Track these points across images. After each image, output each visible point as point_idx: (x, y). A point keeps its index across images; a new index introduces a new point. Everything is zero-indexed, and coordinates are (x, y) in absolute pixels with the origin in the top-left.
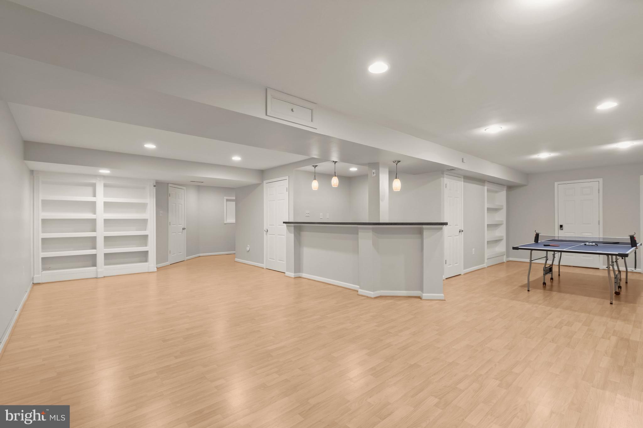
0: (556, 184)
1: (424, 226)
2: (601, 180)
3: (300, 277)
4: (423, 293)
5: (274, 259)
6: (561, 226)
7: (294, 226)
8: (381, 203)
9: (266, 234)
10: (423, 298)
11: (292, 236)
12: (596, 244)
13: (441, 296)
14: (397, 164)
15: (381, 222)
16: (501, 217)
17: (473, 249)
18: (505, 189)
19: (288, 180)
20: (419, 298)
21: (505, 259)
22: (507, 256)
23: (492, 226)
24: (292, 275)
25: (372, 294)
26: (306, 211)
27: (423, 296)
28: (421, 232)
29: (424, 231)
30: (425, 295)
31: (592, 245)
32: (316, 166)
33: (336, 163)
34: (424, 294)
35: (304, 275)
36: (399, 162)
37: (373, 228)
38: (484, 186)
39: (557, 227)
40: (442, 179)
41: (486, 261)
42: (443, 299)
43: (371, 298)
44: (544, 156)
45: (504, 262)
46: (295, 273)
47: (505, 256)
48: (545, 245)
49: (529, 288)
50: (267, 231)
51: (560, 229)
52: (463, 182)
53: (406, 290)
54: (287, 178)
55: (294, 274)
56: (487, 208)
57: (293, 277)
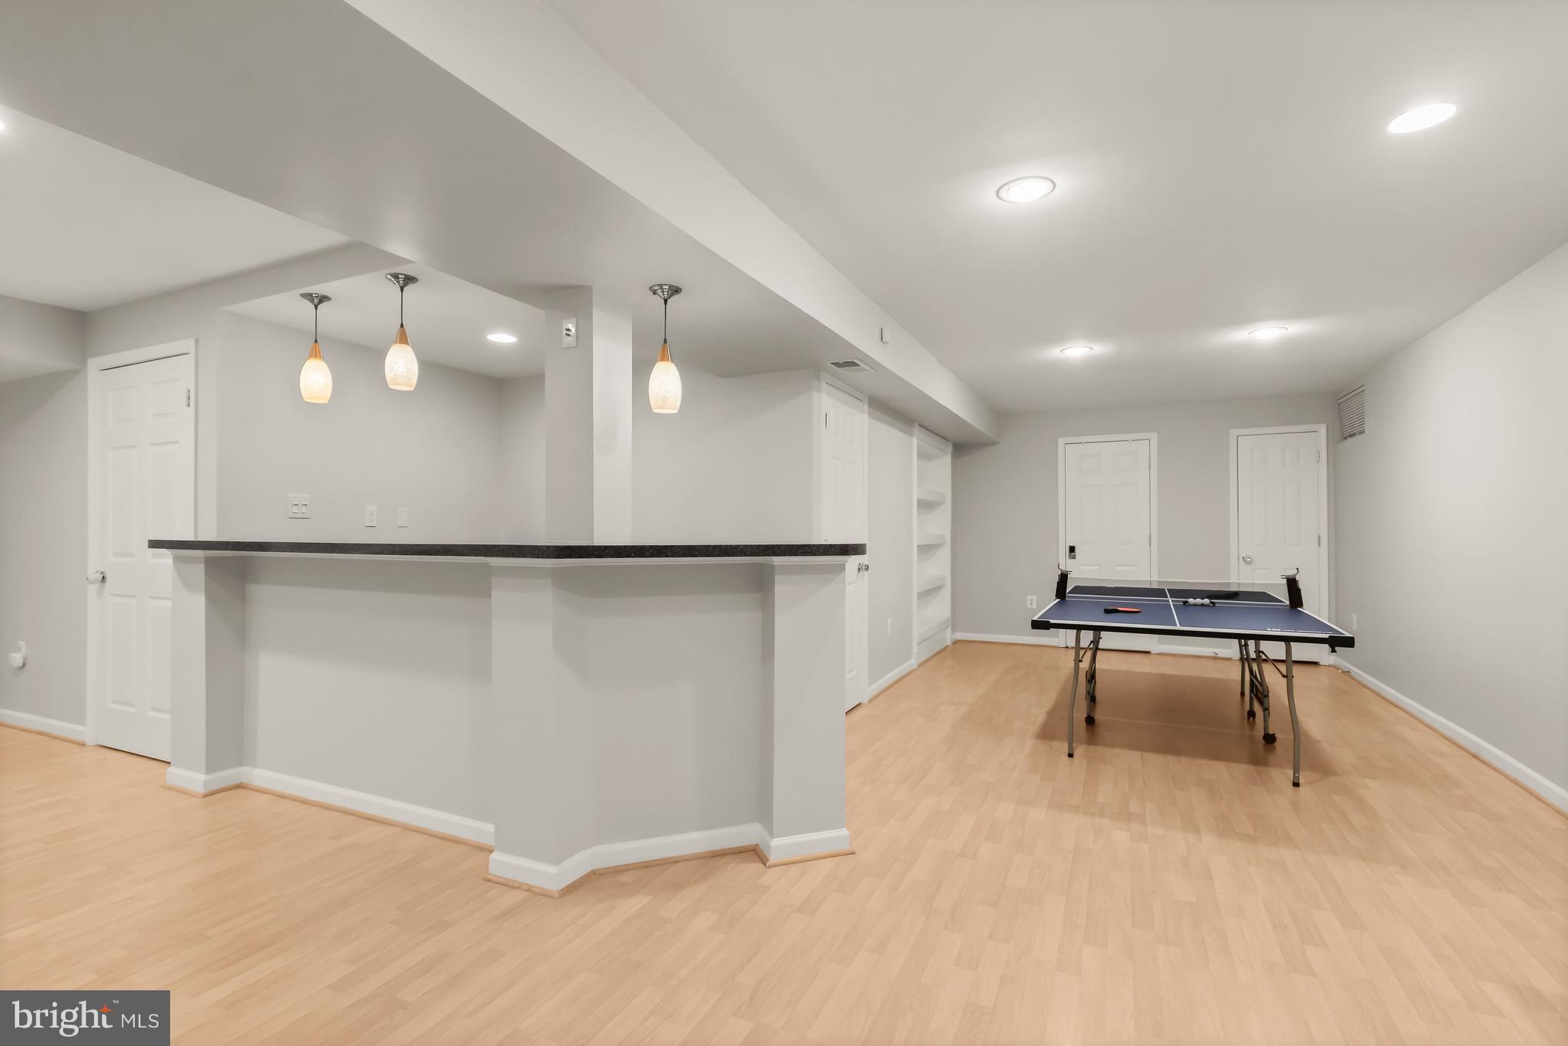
0: (1061, 442)
1: (777, 560)
2: (1154, 437)
3: (240, 786)
4: (772, 835)
5: (130, 705)
6: (1072, 549)
7: (208, 561)
8: (601, 462)
9: (100, 594)
10: (773, 859)
11: (197, 603)
12: (1212, 603)
13: (837, 836)
14: (666, 301)
15: (599, 540)
16: (940, 525)
17: (890, 620)
18: (950, 449)
19: (191, 358)
20: (754, 853)
21: (948, 638)
22: (952, 628)
23: (926, 549)
24: (194, 778)
25: (552, 875)
26: (291, 495)
27: (769, 847)
28: (762, 587)
29: (777, 578)
30: (779, 846)
31: (1202, 605)
32: (323, 299)
33: (406, 284)
34: (775, 843)
35: (259, 775)
36: (676, 291)
37: (555, 573)
38: (911, 435)
39: (1063, 551)
40: (815, 394)
41: (915, 650)
42: (846, 847)
43: (546, 895)
44: (1077, 351)
45: (948, 646)
46: (208, 772)
47: (949, 630)
48: (1107, 611)
49: (1071, 747)
50: (103, 577)
51: (1070, 556)
52: (866, 416)
53: (702, 827)
54: (188, 345)
55: (205, 776)
56: (918, 499)
57: (201, 790)
